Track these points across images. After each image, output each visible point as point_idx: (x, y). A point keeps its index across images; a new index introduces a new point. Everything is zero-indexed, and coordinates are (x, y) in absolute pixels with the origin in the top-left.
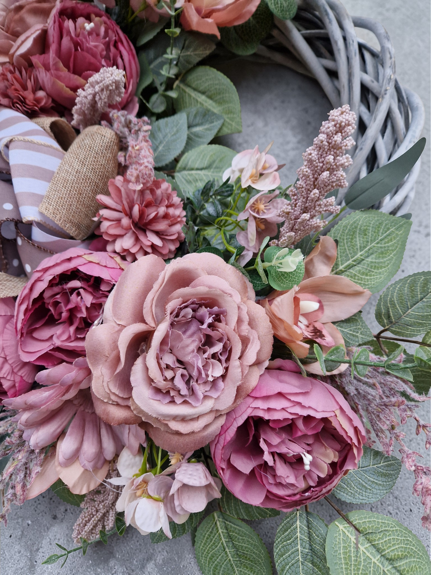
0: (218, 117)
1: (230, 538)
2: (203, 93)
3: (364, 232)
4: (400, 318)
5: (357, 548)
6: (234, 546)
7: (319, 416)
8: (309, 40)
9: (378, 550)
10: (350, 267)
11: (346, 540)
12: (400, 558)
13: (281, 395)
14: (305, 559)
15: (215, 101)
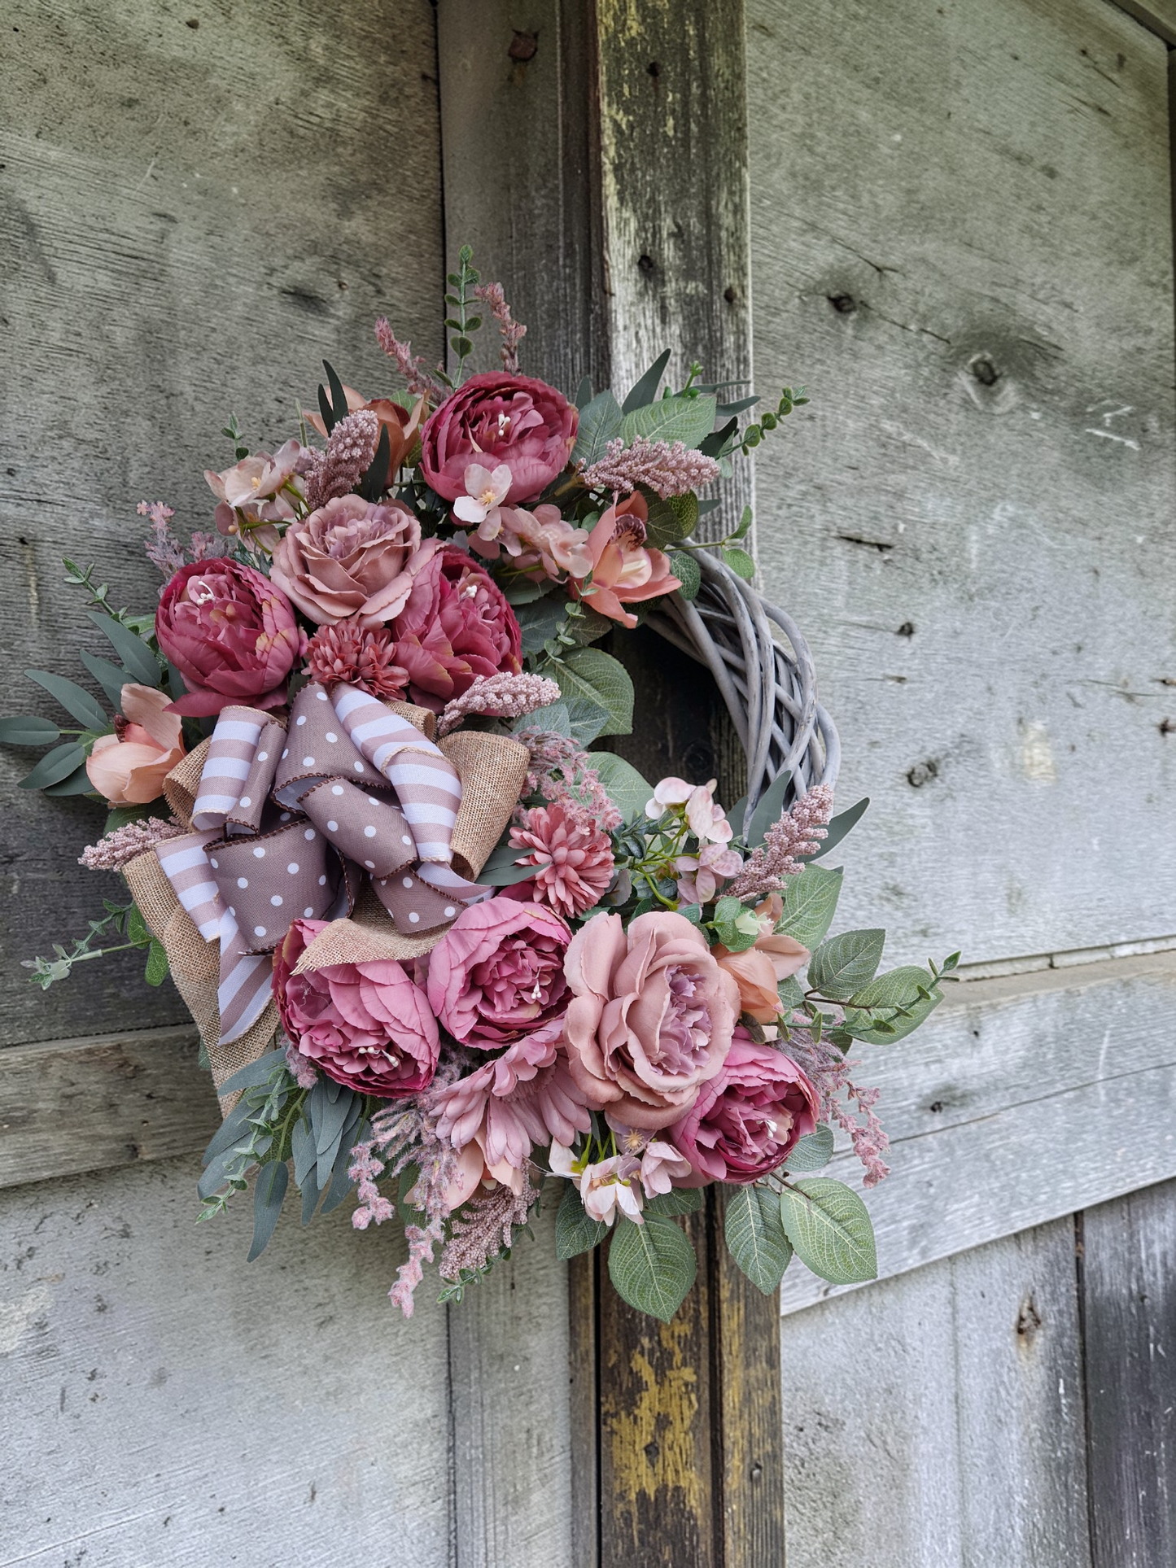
0: (603, 713)
1: (651, 1239)
2: (588, 681)
3: (803, 887)
4: (831, 978)
5: (810, 1213)
6: (656, 1249)
7: (790, 1081)
8: (707, 620)
9: (829, 1213)
10: (789, 924)
11: (800, 1207)
12: (848, 1219)
13: (753, 1063)
14: (758, 1234)
15: (602, 693)
